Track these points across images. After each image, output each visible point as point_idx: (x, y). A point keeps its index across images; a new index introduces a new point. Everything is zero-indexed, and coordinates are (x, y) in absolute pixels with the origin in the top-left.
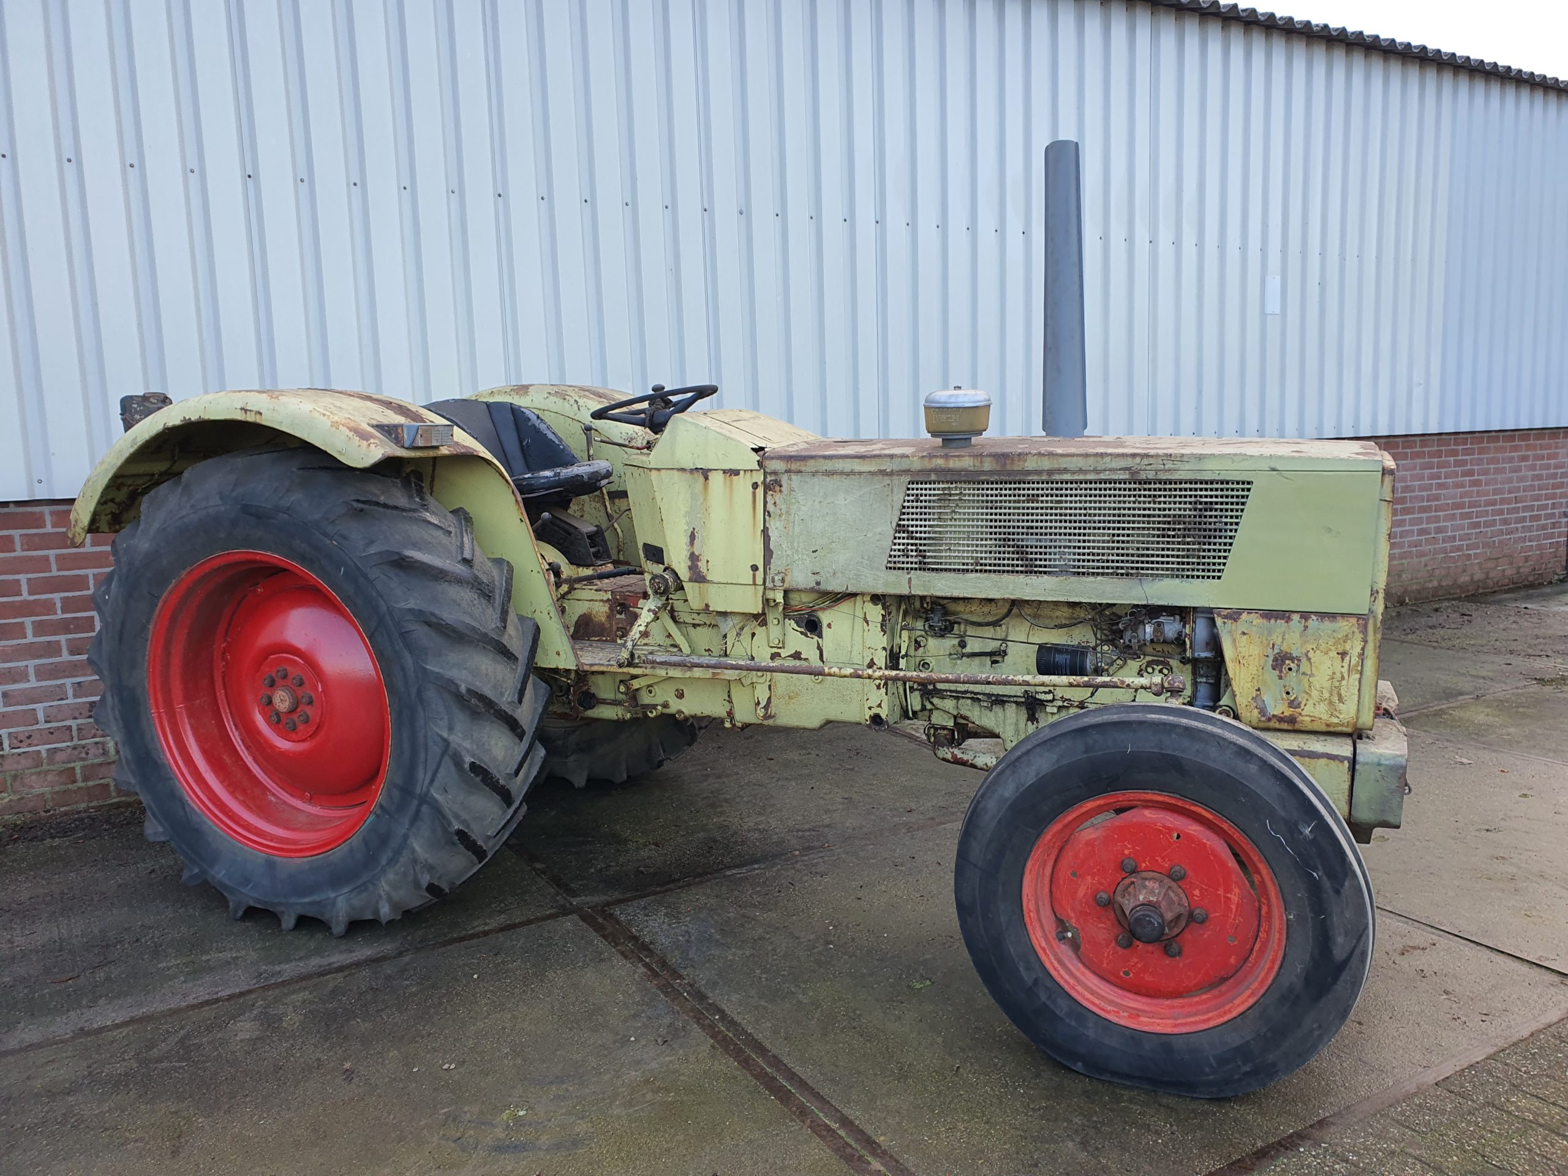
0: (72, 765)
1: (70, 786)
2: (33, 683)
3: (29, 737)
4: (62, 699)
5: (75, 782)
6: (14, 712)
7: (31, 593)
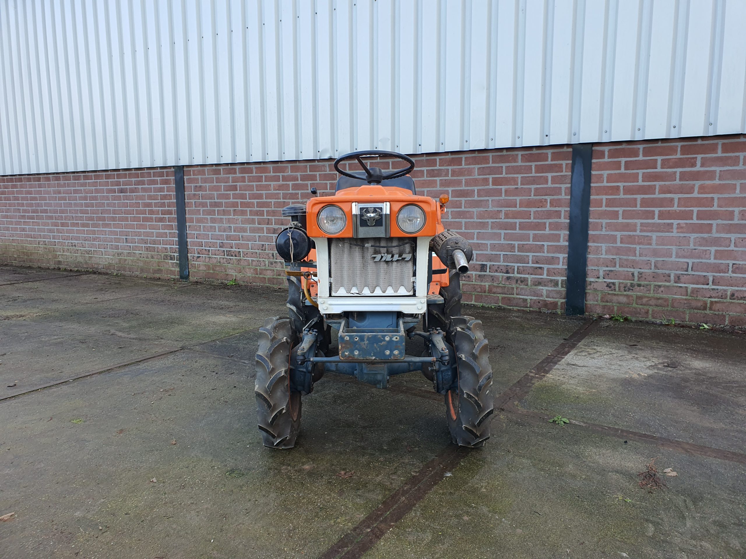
0: (257, 267)
1: (256, 276)
2: (248, 234)
3: (247, 254)
4: (255, 241)
5: (257, 274)
6: (244, 243)
7: (249, 199)
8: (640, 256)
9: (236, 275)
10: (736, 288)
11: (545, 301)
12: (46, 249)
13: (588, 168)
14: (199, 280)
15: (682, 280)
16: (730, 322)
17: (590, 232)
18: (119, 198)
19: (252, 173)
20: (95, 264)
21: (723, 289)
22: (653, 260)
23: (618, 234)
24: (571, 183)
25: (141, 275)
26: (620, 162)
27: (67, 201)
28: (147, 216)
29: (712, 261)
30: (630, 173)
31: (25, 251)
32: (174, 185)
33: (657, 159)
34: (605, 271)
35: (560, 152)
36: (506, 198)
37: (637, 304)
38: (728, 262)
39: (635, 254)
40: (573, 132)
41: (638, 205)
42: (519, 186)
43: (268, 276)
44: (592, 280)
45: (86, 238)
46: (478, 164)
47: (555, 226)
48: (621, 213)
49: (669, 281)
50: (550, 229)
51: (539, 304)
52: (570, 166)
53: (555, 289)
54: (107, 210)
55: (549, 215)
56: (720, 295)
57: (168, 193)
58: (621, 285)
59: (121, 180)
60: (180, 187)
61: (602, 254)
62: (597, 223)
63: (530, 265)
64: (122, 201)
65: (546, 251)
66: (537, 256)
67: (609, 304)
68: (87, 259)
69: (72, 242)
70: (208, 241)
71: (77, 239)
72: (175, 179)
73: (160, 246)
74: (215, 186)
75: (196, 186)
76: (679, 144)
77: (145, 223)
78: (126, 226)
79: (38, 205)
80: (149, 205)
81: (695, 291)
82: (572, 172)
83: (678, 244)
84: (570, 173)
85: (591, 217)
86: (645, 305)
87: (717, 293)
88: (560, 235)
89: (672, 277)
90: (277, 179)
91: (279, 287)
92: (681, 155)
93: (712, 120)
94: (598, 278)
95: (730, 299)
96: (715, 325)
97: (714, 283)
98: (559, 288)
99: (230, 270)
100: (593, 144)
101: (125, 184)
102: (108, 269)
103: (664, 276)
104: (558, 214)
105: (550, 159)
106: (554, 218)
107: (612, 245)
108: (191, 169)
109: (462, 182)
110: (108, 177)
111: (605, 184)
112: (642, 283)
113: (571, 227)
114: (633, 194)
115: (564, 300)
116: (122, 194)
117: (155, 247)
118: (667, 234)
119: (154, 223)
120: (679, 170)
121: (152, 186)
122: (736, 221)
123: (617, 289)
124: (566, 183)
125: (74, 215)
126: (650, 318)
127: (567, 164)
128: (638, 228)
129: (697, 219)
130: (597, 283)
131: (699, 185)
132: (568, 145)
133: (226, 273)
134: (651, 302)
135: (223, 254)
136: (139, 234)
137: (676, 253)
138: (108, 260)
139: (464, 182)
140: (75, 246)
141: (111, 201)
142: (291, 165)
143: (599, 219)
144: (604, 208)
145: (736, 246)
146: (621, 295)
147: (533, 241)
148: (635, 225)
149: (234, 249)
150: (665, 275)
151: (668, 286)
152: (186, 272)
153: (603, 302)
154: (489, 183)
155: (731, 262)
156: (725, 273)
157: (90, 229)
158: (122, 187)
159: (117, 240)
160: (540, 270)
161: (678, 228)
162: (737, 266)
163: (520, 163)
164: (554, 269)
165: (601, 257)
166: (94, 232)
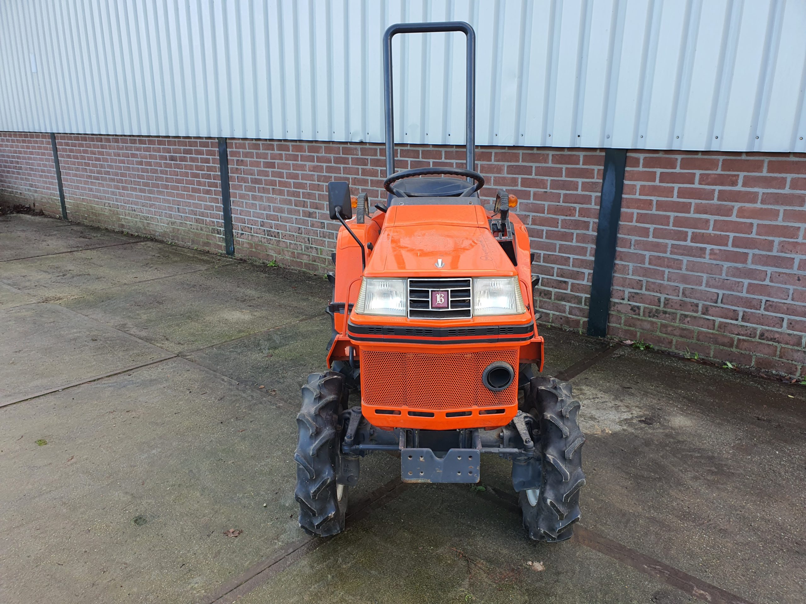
3: (285, 236)
4: (292, 223)
8: (668, 281)
9: (276, 257)
10: (767, 328)
11: (568, 317)
12: (111, 211)
13: (620, 177)
14: (244, 258)
15: (710, 312)
16: (757, 363)
17: (618, 249)
18: (170, 166)
19: (289, 151)
20: (153, 230)
21: (753, 327)
22: (682, 286)
23: (647, 254)
24: (602, 192)
25: (192, 246)
26: (655, 172)
27: (126, 165)
28: (196, 186)
29: (744, 294)
30: (664, 187)
31: (93, 211)
32: (218, 157)
33: (694, 174)
34: (631, 292)
35: (593, 155)
36: (534, 202)
37: (661, 333)
38: (760, 297)
39: (664, 277)
40: (606, 134)
41: (671, 224)
42: (548, 190)
43: (305, 261)
44: (616, 301)
45: (144, 204)
46: (508, 162)
47: (582, 238)
48: (651, 230)
49: (697, 312)
50: (577, 241)
51: (561, 321)
52: (602, 172)
53: (578, 306)
54: (160, 177)
55: (577, 225)
56: (749, 332)
57: (213, 165)
58: (647, 311)
59: (171, 147)
60: (224, 161)
61: (628, 275)
62: (626, 239)
63: (555, 277)
64: (173, 169)
65: (571, 265)
66: (562, 269)
67: (632, 329)
68: (146, 225)
69: (133, 206)
70: (250, 218)
71: (136, 203)
72: (219, 152)
73: (208, 219)
74: (255, 161)
75: (238, 160)
76: (721, 158)
77: (194, 194)
78: (178, 195)
79: (102, 166)
80: (197, 176)
81: (723, 326)
82: (604, 179)
83: (709, 272)
84: (601, 181)
85: (620, 232)
86: (669, 334)
87: (746, 330)
88: (587, 248)
89: (700, 308)
90: (311, 159)
91: (315, 273)
92: (722, 170)
93: (758, 134)
94: (623, 299)
95: (759, 339)
96: (740, 365)
97: (743, 319)
98: (583, 306)
99: (270, 251)
100: (627, 150)
101: (175, 151)
102: (163, 237)
103: (691, 306)
104: (586, 225)
105: (581, 162)
106: (582, 229)
107: (639, 265)
108: (234, 141)
109: (491, 180)
110: (160, 143)
111: (637, 196)
112: (669, 310)
113: (598, 241)
114: (666, 211)
115: (586, 319)
116: (173, 162)
117: (203, 219)
118: (699, 260)
119: (202, 195)
120: (718, 188)
121: (199, 156)
122: (774, 253)
123: (641, 314)
124: (596, 192)
125: (132, 179)
126: (673, 349)
127: (599, 170)
128: (669, 249)
129: (733, 246)
130: (621, 305)
131: (739, 208)
132: (602, 149)
133: (268, 253)
134: (675, 332)
135: (264, 233)
136: (189, 205)
137: (707, 281)
138: (163, 228)
139: (492, 181)
140: (135, 210)
141: (163, 168)
142: (325, 145)
143: (629, 235)
144: (634, 223)
145: (771, 281)
146: (645, 321)
147: (559, 252)
148: (666, 245)
149: (273, 230)
150: (693, 304)
151: (695, 317)
152: (231, 248)
153: (626, 325)
154: (518, 184)
155: (764, 299)
156: (757, 309)
157: (147, 195)
158: (172, 154)
159: (170, 209)
160: (564, 284)
161: (711, 254)
162: (771, 303)
163: (550, 164)
164: (578, 284)
165: (627, 277)
166: (150, 199)
